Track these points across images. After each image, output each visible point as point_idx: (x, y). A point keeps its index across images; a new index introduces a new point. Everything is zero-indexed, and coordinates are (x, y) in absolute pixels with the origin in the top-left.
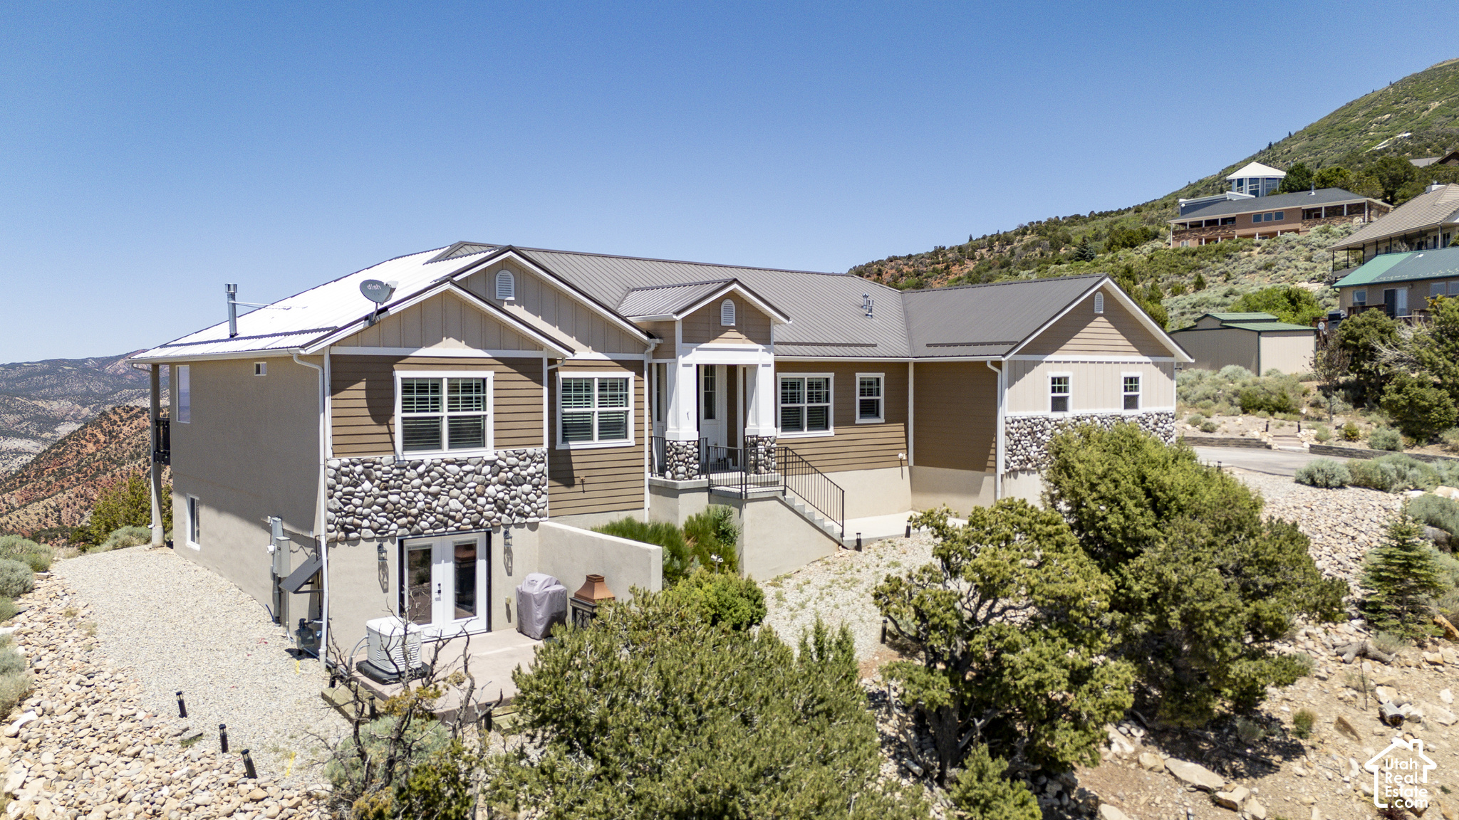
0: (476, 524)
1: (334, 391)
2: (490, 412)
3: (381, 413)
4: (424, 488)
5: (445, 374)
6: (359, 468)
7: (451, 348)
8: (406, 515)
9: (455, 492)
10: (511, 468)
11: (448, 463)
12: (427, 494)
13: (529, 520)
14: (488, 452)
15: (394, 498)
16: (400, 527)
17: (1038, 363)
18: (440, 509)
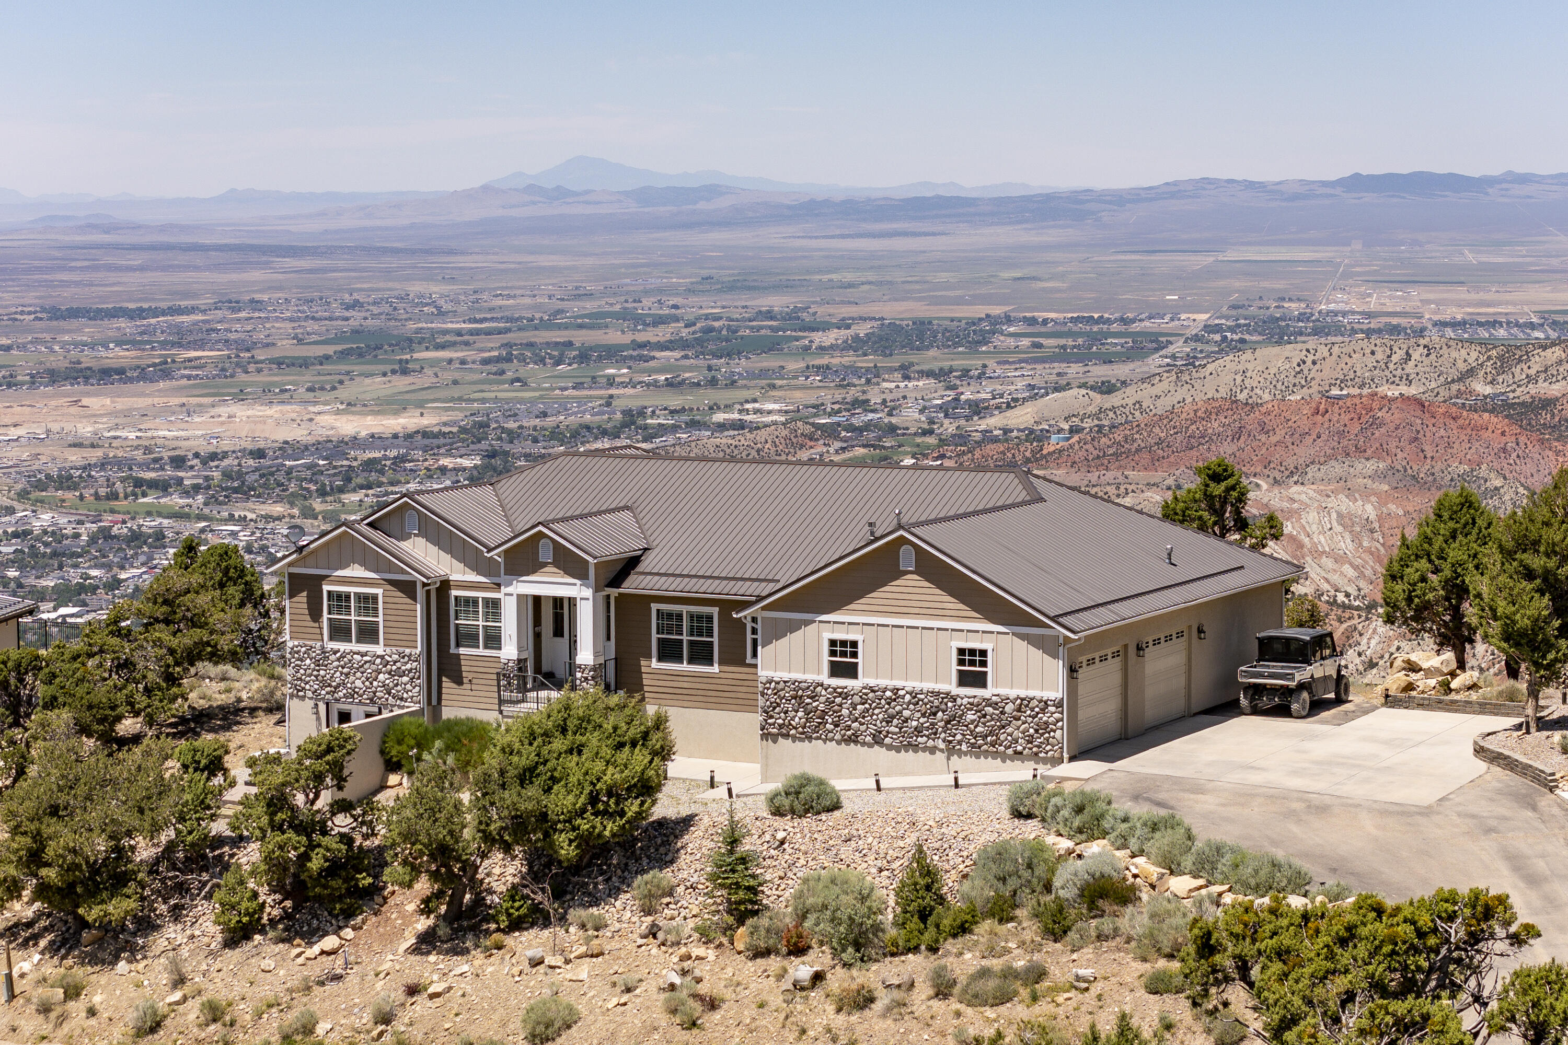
0: (371, 700)
1: (291, 597)
3: (315, 614)
4: (340, 669)
5: (352, 590)
6: (303, 649)
7: (356, 571)
8: (330, 686)
9: (359, 675)
10: (395, 662)
11: (355, 653)
12: (342, 673)
13: (407, 704)
14: (379, 649)
15: (322, 673)
16: (327, 693)
17: (807, 623)
18: (349, 685)
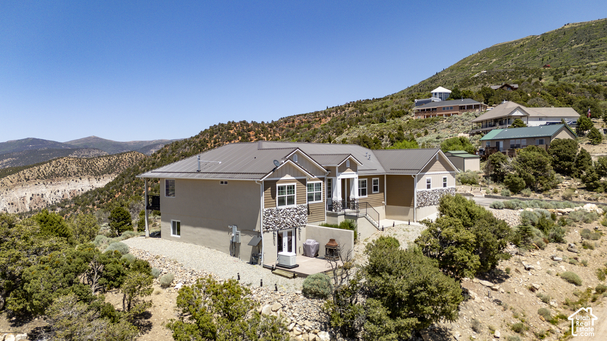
0: (293, 226)
1: (264, 190)
2: (295, 194)
4: (282, 216)
5: (286, 184)
6: (270, 211)
7: (288, 177)
8: (279, 224)
9: (289, 217)
10: (300, 210)
11: (287, 209)
12: (283, 218)
13: (304, 224)
15: (276, 219)
16: (278, 227)
17: (423, 175)
18: (286, 222)
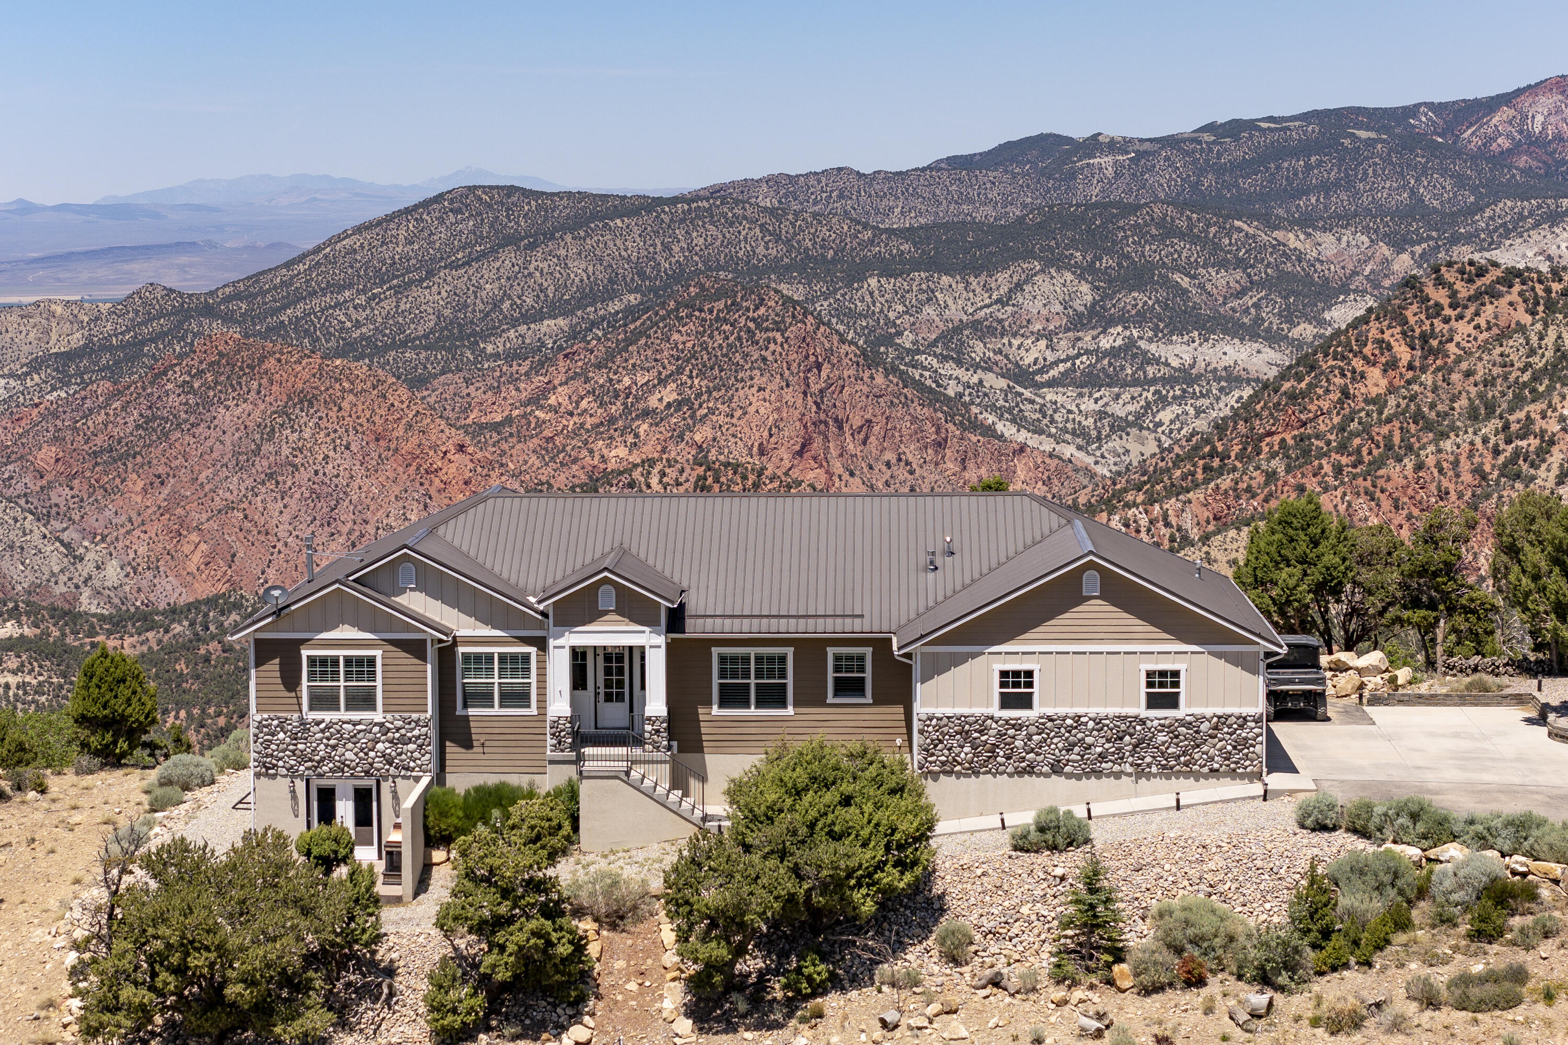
0: (367, 773)
1: (258, 665)
2: (379, 683)
3: (291, 681)
4: (325, 741)
5: (341, 653)
6: (275, 722)
7: (347, 632)
8: (311, 760)
9: (350, 746)
10: (398, 730)
11: (344, 723)
12: (327, 746)
13: (414, 774)
14: (377, 716)
15: (301, 747)
16: (307, 769)
17: (974, 656)
18: (337, 758)
